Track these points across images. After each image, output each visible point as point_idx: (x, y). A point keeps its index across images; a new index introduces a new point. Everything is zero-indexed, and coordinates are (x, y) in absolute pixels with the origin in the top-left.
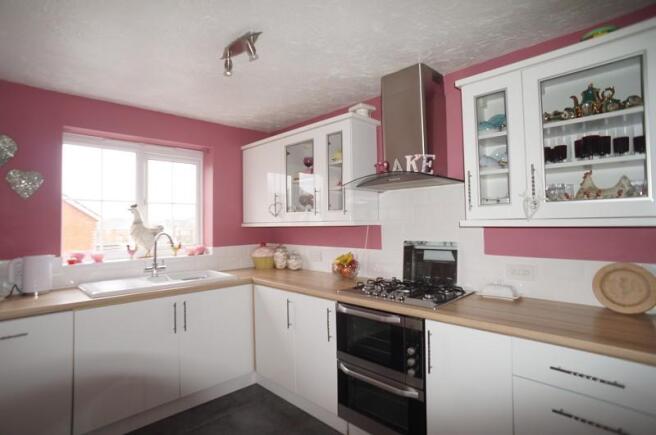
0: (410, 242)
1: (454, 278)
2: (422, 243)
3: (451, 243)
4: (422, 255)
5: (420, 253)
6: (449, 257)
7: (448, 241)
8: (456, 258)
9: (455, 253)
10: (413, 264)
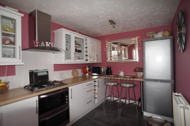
0: (32, 71)
1: (48, 79)
2: (36, 70)
3: (46, 69)
4: (37, 74)
5: (36, 74)
6: (46, 73)
7: (45, 69)
8: (48, 73)
9: (47, 72)
10: (34, 78)
